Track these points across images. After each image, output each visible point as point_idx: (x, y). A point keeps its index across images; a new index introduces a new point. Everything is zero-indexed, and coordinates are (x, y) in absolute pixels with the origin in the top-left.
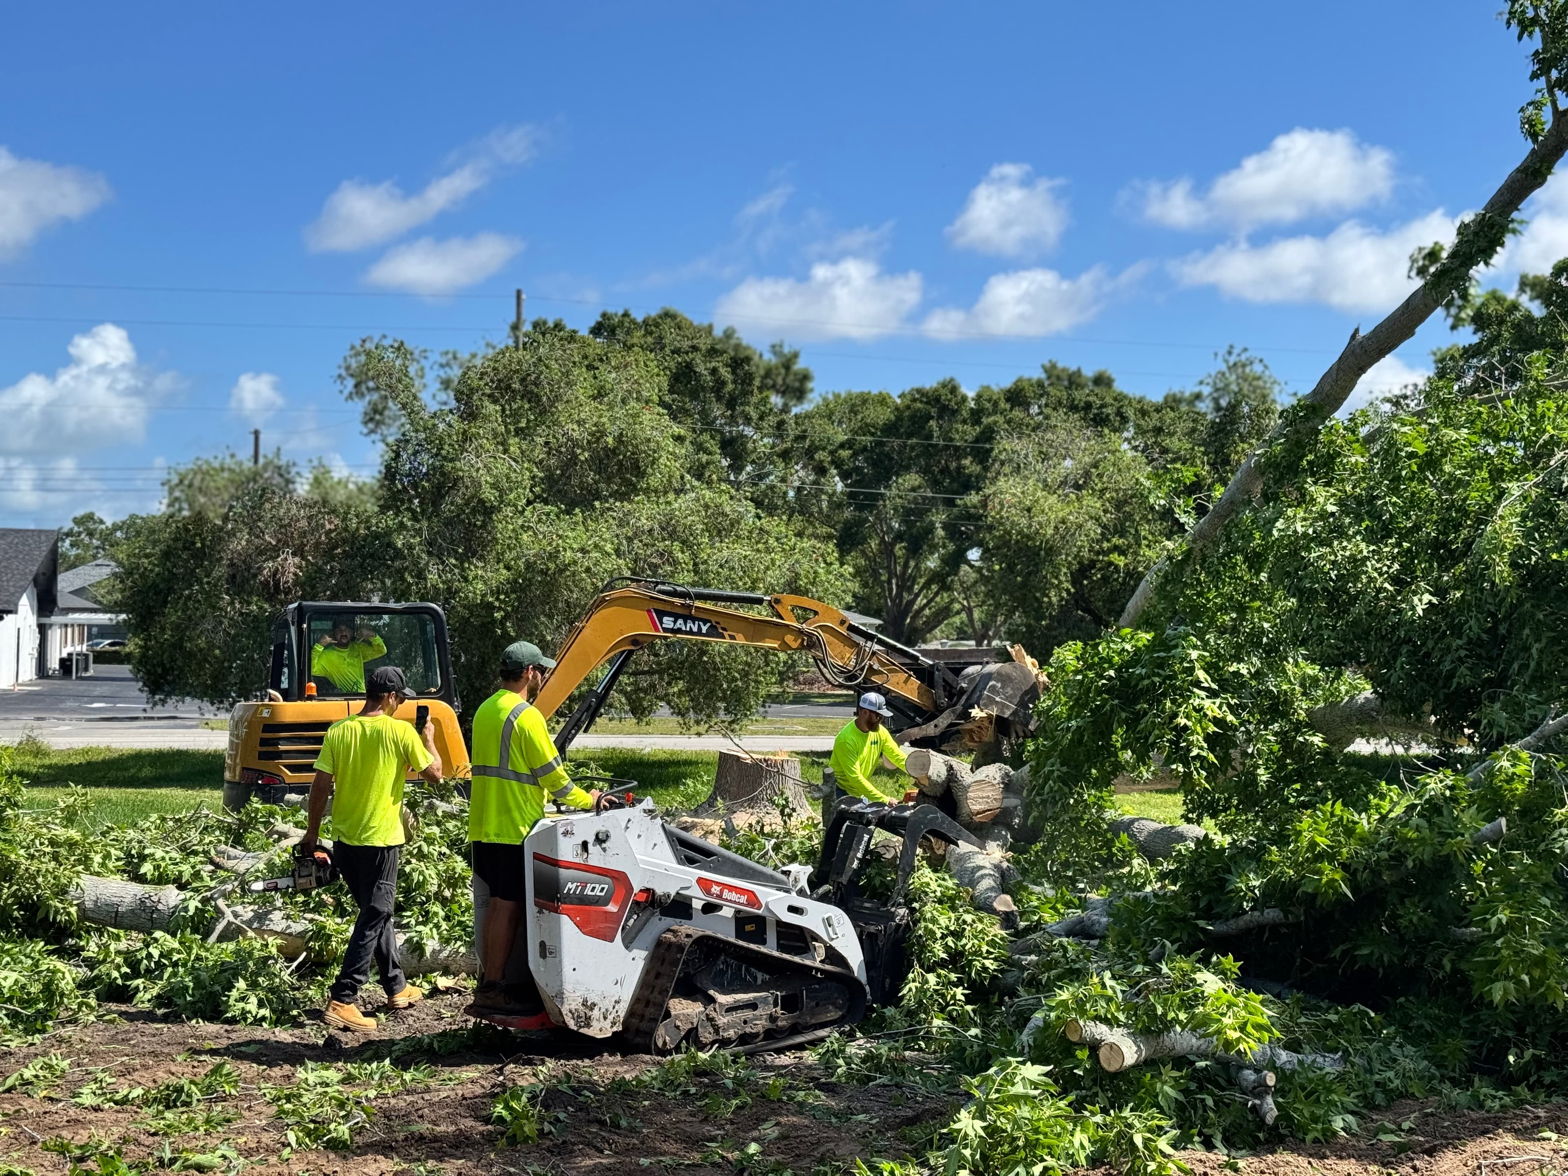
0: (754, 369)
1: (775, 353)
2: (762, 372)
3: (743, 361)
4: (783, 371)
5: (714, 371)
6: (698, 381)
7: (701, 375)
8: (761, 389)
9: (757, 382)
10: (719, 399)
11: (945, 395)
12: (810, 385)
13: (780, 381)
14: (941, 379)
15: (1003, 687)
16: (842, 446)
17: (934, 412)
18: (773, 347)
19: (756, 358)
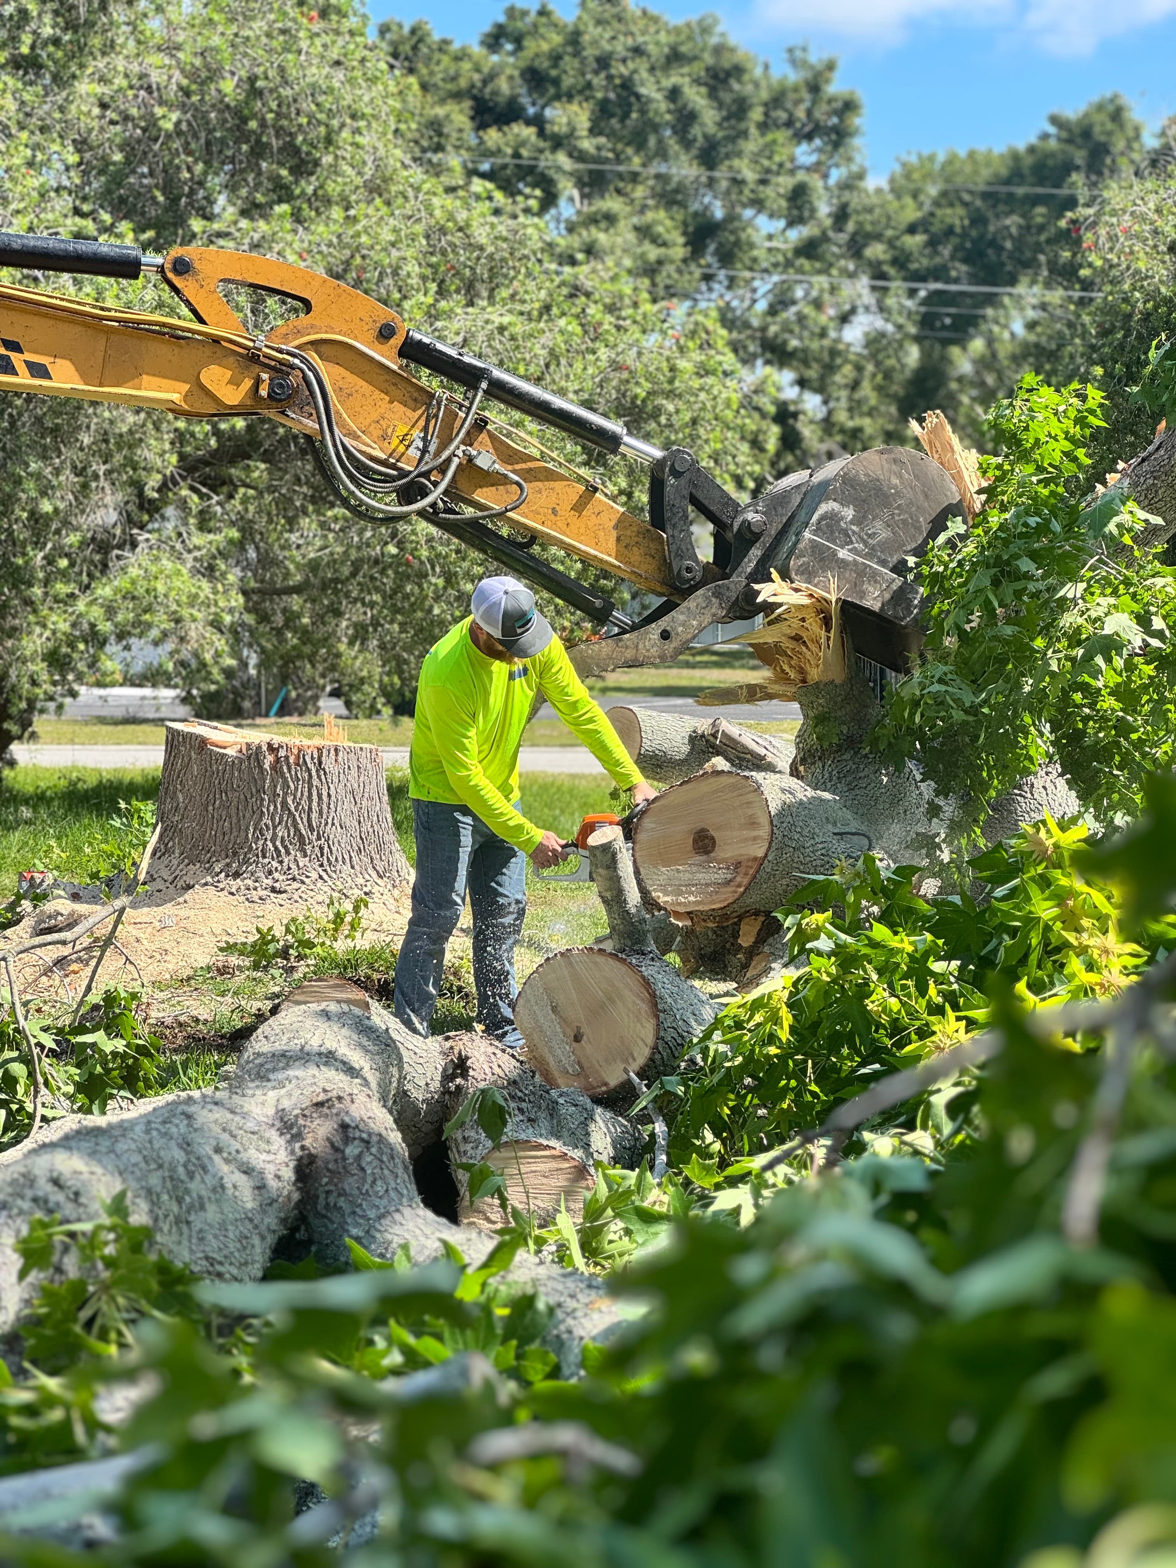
0: (749, 88)
1: (794, 62)
2: (764, 95)
3: (728, 74)
4: (807, 96)
5: (674, 94)
6: (643, 112)
7: (650, 100)
8: (764, 127)
9: (756, 114)
10: (687, 143)
11: (1101, 125)
12: (857, 121)
13: (801, 113)
14: (1095, 98)
15: (859, 520)
16: (912, 229)
17: (1080, 157)
18: (790, 51)
19: (758, 72)
